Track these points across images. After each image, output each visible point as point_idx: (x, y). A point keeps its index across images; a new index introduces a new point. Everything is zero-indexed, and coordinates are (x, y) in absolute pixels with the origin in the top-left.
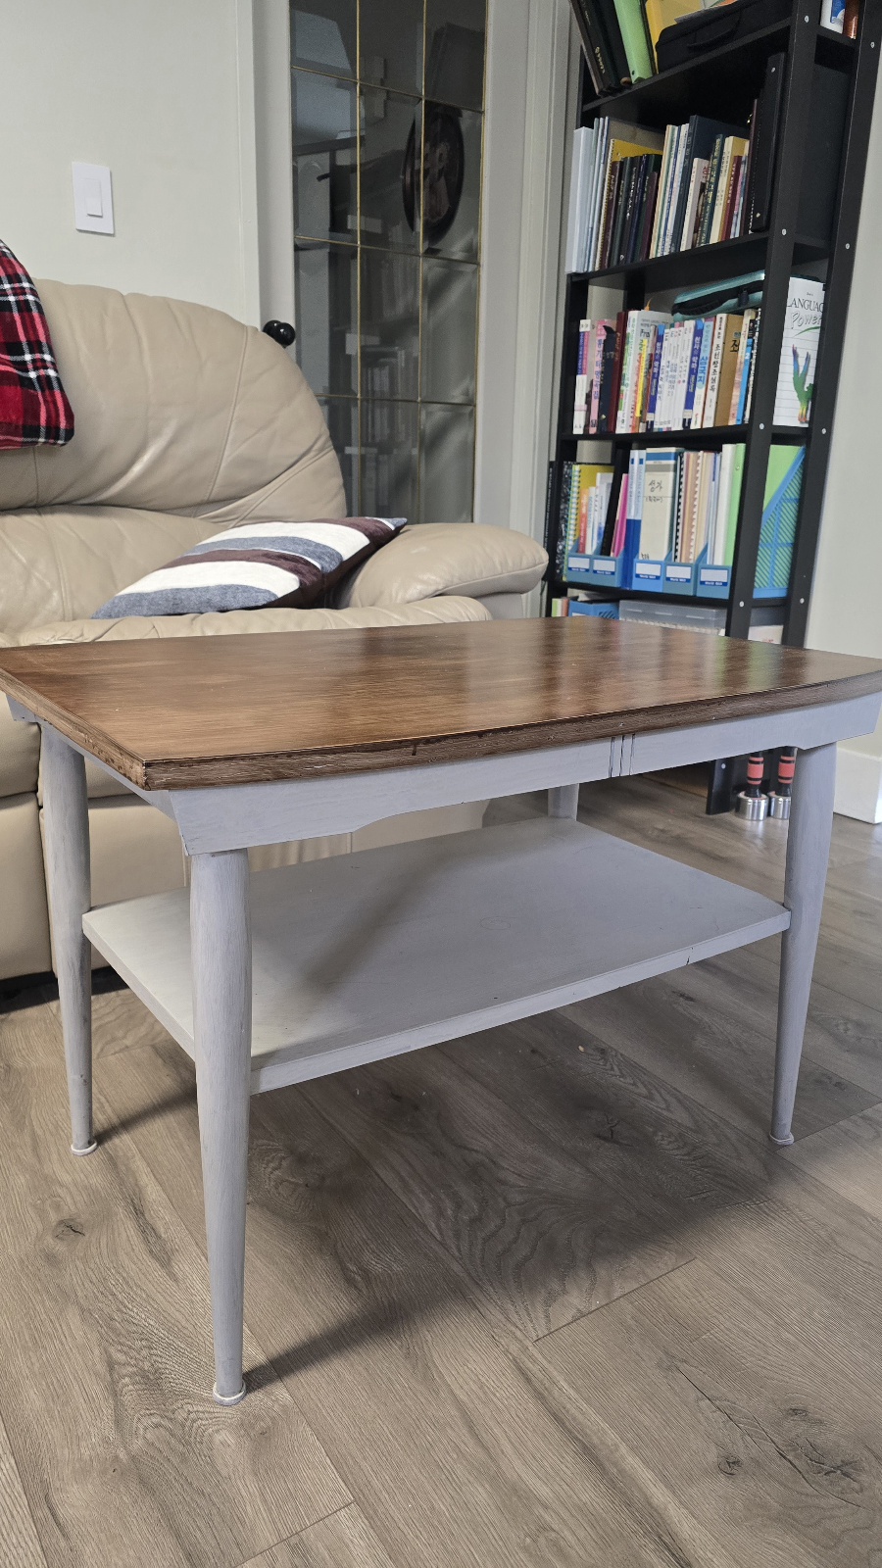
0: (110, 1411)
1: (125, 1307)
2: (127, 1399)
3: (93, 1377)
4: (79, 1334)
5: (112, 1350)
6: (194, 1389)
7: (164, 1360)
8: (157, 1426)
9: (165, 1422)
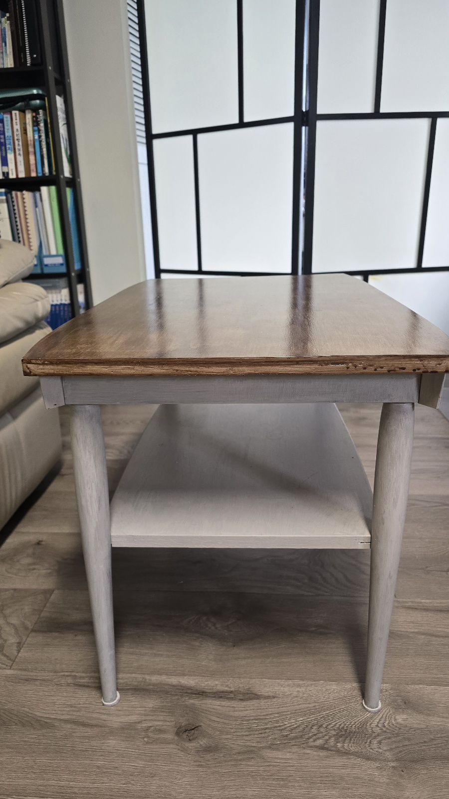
0: (358, 760)
1: (280, 726)
2: (353, 749)
3: (328, 759)
4: (288, 756)
5: (312, 744)
6: (362, 719)
7: (334, 724)
8: (380, 742)
9: (379, 738)
